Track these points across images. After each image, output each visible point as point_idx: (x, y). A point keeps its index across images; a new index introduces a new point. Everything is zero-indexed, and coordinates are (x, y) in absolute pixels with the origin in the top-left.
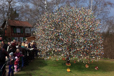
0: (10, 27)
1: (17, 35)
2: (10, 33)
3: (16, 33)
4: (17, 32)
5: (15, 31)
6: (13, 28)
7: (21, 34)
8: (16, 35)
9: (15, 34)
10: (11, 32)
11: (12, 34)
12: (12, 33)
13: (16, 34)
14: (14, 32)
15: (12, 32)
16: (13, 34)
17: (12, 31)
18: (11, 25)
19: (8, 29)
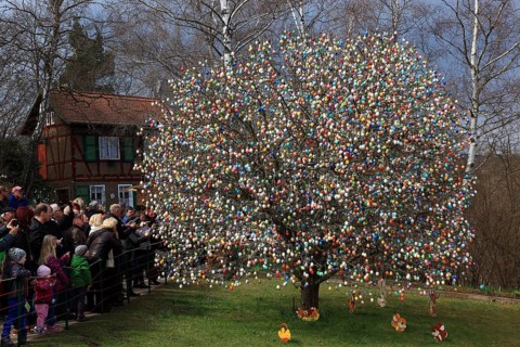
0: (64, 130)
1: (104, 170)
2: (65, 162)
3: (98, 161)
4: (103, 156)
5: (90, 152)
6: (82, 133)
7: (125, 164)
8: (94, 172)
9: (93, 167)
10: (69, 157)
11: (74, 169)
12: (74, 161)
13: (98, 170)
14: (84, 156)
15: (78, 156)
16: (81, 167)
17: (73, 150)
18: (69, 121)
19: (55, 140)
